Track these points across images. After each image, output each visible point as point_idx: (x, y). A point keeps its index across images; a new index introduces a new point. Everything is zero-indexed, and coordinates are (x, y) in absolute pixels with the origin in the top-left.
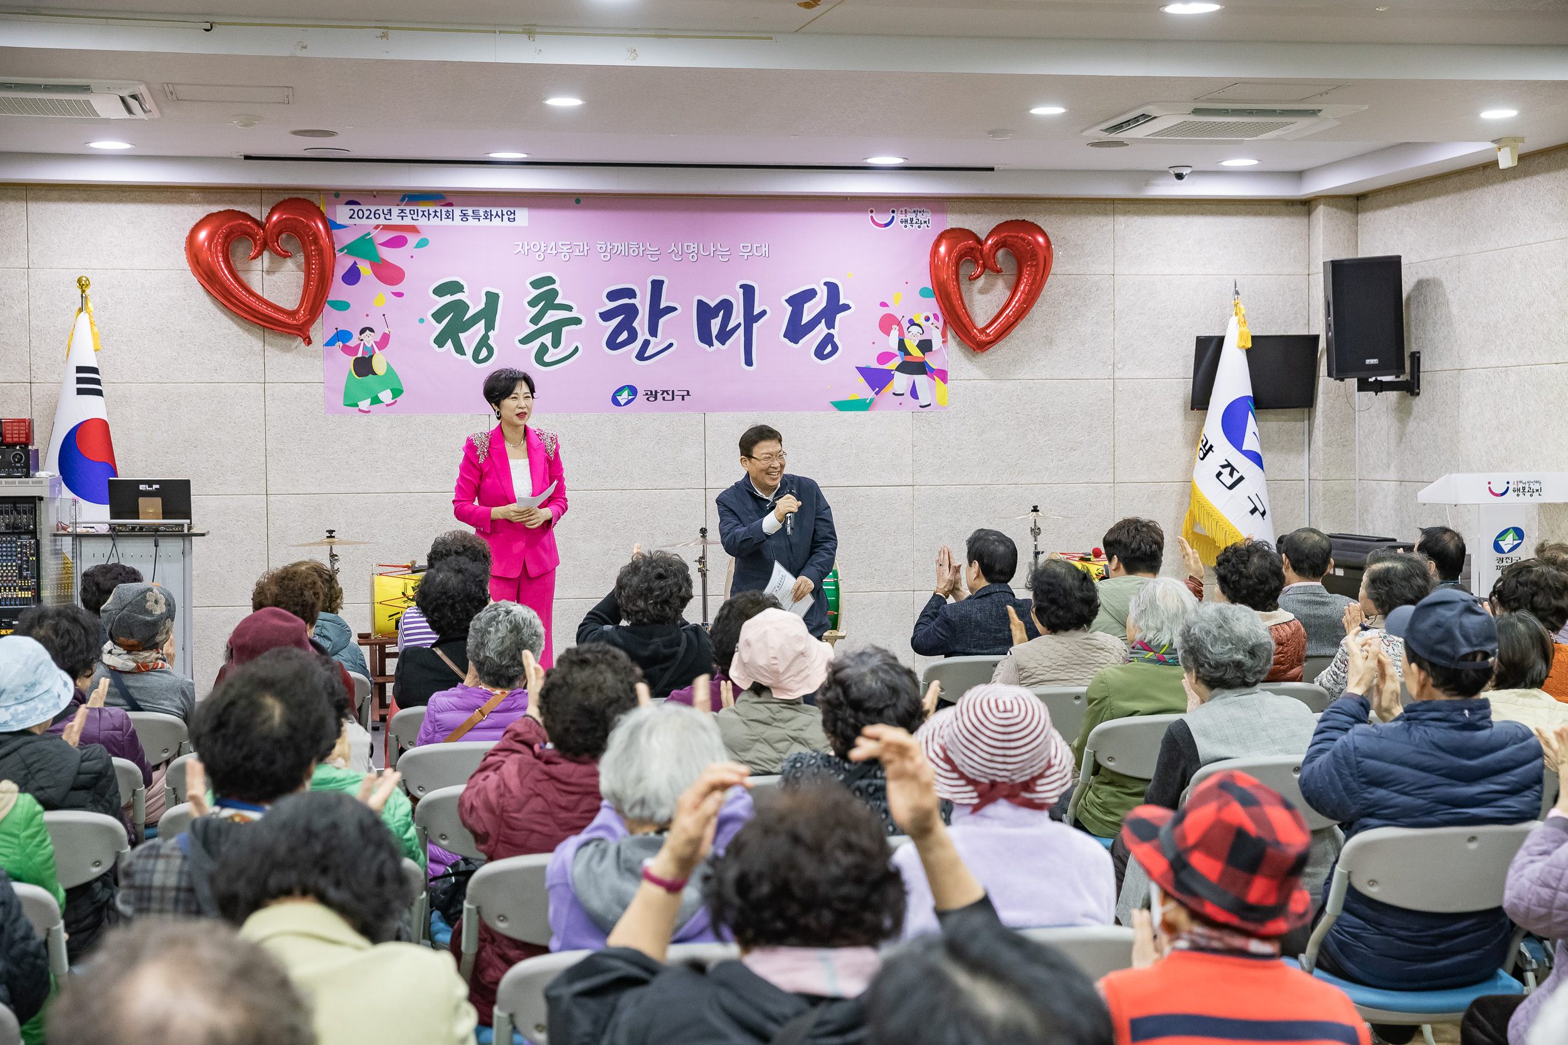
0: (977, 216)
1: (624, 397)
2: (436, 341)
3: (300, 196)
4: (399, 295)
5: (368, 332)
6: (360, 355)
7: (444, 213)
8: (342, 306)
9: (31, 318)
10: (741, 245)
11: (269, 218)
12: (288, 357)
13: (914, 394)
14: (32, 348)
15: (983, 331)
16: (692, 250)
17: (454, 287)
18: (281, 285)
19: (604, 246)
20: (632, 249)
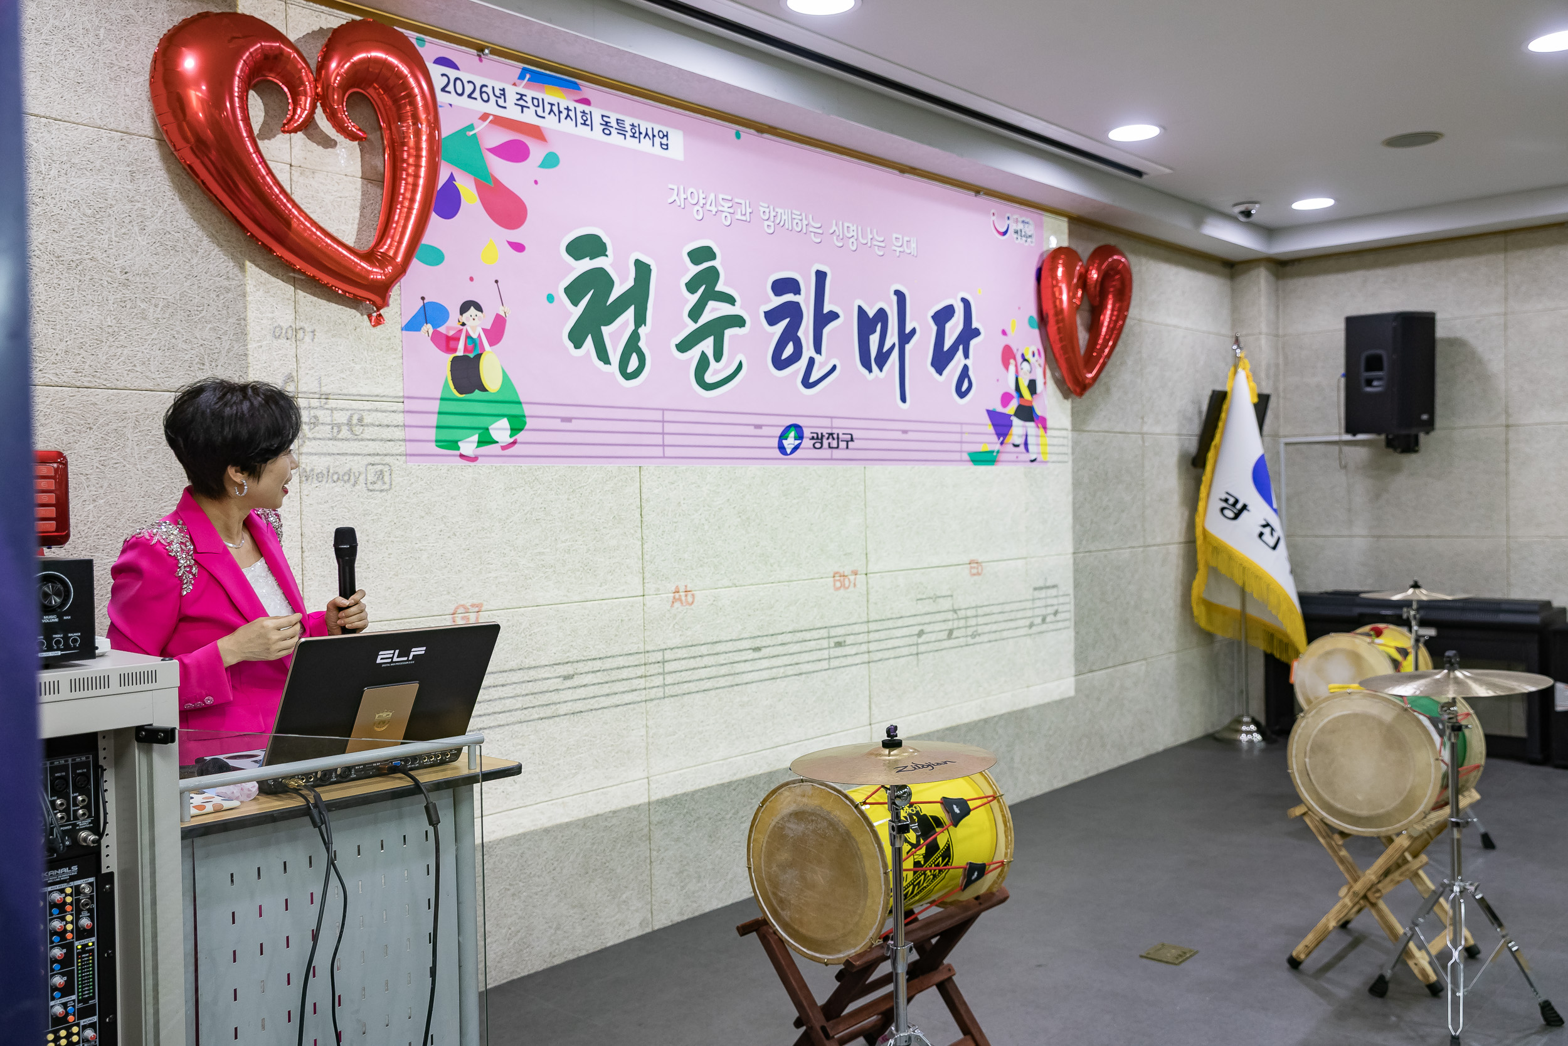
1: (789, 443)
2: (569, 336)
5: (472, 310)
6: (460, 353)
8: (440, 259)
10: (894, 236)
12: (340, 348)
13: (1026, 444)
16: (852, 233)
18: (326, 198)
19: (767, 210)
20: (796, 221)
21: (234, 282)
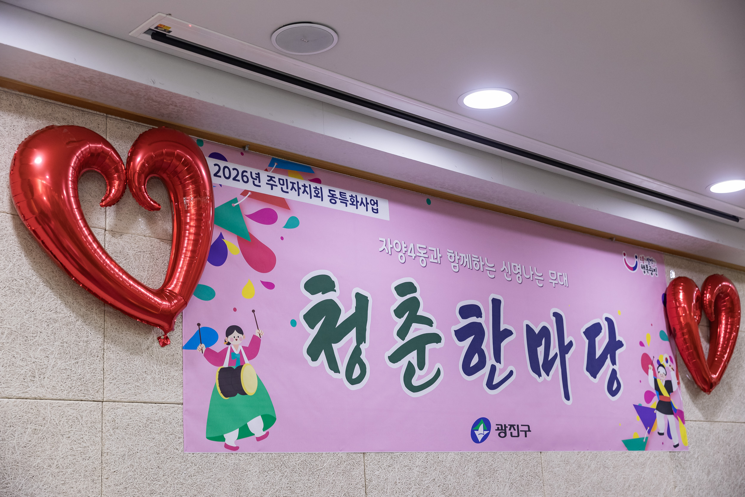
1: (480, 432)
2: (308, 351)
5: (235, 333)
6: (226, 365)
8: (210, 295)
10: (550, 272)
12: (134, 362)
13: (669, 433)
16: (517, 270)
18: (130, 253)
19: (453, 255)
20: (475, 262)
21: (61, 315)
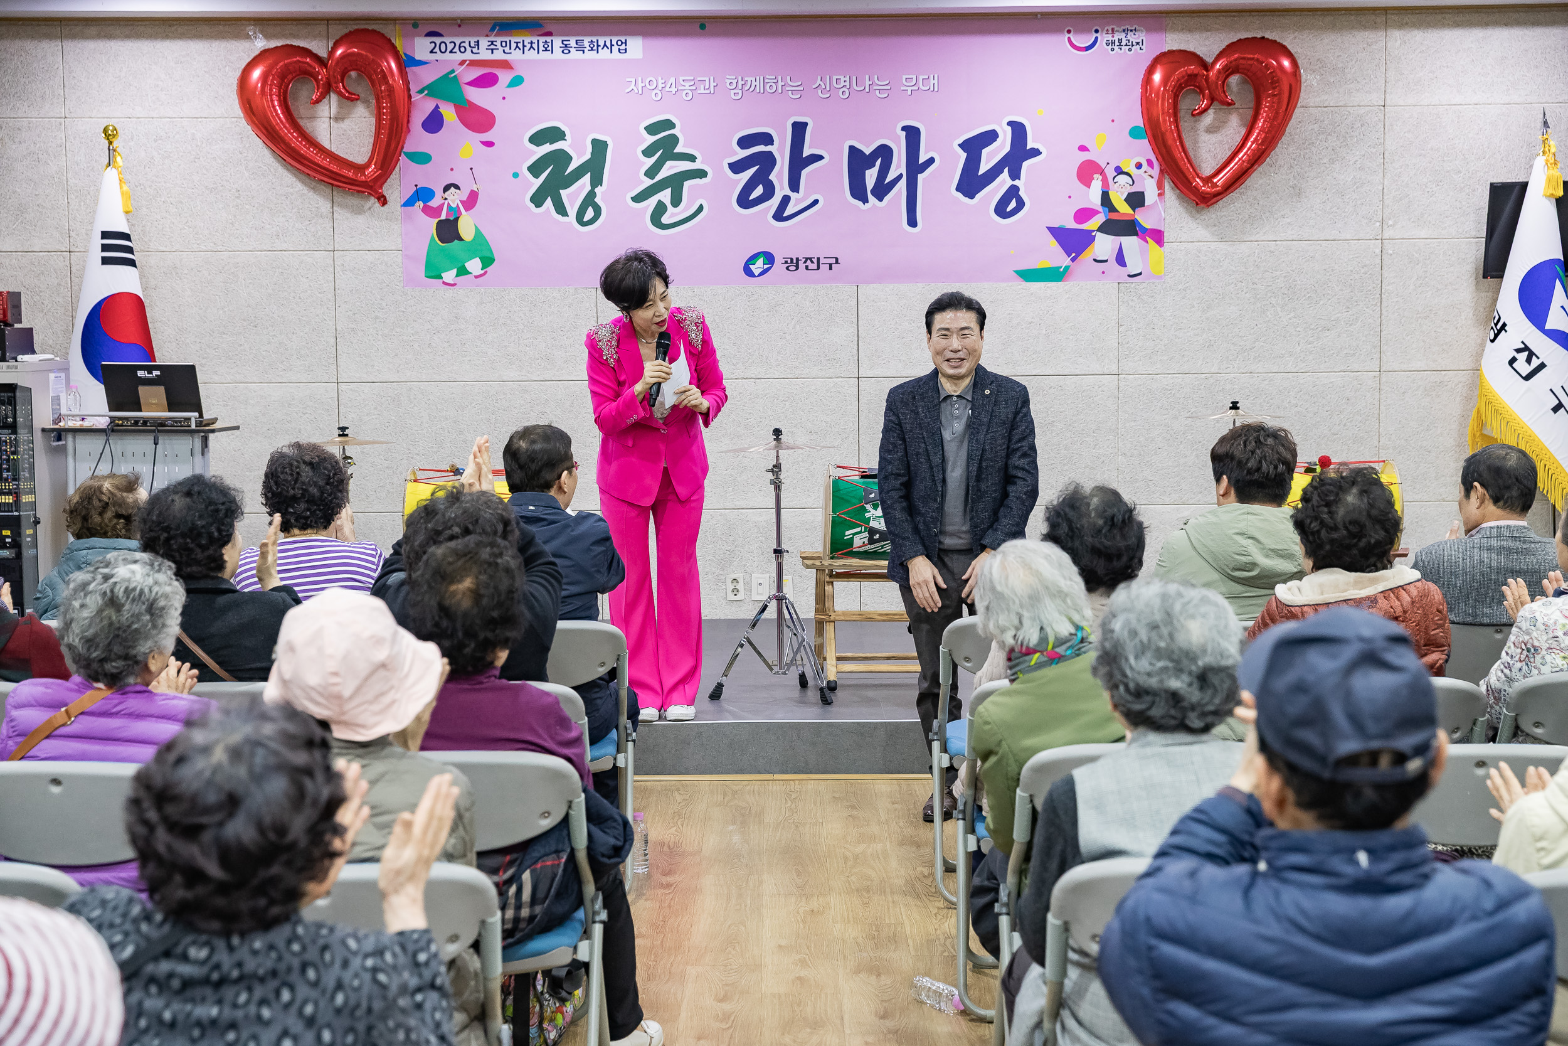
0: (1205, 34)
1: (758, 266)
2: (532, 200)
3: (370, 27)
4: (489, 144)
5: (452, 189)
6: (443, 217)
7: (541, 45)
8: (422, 158)
9: (69, 176)
10: (904, 77)
11: (331, 53)
12: (360, 221)
13: (1120, 260)
14: (71, 212)
15: (1208, 180)
16: (843, 84)
17: (554, 134)
18: (352, 134)
19: (735, 81)
20: (768, 85)
